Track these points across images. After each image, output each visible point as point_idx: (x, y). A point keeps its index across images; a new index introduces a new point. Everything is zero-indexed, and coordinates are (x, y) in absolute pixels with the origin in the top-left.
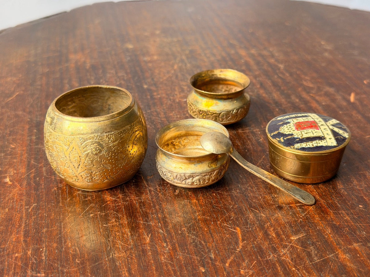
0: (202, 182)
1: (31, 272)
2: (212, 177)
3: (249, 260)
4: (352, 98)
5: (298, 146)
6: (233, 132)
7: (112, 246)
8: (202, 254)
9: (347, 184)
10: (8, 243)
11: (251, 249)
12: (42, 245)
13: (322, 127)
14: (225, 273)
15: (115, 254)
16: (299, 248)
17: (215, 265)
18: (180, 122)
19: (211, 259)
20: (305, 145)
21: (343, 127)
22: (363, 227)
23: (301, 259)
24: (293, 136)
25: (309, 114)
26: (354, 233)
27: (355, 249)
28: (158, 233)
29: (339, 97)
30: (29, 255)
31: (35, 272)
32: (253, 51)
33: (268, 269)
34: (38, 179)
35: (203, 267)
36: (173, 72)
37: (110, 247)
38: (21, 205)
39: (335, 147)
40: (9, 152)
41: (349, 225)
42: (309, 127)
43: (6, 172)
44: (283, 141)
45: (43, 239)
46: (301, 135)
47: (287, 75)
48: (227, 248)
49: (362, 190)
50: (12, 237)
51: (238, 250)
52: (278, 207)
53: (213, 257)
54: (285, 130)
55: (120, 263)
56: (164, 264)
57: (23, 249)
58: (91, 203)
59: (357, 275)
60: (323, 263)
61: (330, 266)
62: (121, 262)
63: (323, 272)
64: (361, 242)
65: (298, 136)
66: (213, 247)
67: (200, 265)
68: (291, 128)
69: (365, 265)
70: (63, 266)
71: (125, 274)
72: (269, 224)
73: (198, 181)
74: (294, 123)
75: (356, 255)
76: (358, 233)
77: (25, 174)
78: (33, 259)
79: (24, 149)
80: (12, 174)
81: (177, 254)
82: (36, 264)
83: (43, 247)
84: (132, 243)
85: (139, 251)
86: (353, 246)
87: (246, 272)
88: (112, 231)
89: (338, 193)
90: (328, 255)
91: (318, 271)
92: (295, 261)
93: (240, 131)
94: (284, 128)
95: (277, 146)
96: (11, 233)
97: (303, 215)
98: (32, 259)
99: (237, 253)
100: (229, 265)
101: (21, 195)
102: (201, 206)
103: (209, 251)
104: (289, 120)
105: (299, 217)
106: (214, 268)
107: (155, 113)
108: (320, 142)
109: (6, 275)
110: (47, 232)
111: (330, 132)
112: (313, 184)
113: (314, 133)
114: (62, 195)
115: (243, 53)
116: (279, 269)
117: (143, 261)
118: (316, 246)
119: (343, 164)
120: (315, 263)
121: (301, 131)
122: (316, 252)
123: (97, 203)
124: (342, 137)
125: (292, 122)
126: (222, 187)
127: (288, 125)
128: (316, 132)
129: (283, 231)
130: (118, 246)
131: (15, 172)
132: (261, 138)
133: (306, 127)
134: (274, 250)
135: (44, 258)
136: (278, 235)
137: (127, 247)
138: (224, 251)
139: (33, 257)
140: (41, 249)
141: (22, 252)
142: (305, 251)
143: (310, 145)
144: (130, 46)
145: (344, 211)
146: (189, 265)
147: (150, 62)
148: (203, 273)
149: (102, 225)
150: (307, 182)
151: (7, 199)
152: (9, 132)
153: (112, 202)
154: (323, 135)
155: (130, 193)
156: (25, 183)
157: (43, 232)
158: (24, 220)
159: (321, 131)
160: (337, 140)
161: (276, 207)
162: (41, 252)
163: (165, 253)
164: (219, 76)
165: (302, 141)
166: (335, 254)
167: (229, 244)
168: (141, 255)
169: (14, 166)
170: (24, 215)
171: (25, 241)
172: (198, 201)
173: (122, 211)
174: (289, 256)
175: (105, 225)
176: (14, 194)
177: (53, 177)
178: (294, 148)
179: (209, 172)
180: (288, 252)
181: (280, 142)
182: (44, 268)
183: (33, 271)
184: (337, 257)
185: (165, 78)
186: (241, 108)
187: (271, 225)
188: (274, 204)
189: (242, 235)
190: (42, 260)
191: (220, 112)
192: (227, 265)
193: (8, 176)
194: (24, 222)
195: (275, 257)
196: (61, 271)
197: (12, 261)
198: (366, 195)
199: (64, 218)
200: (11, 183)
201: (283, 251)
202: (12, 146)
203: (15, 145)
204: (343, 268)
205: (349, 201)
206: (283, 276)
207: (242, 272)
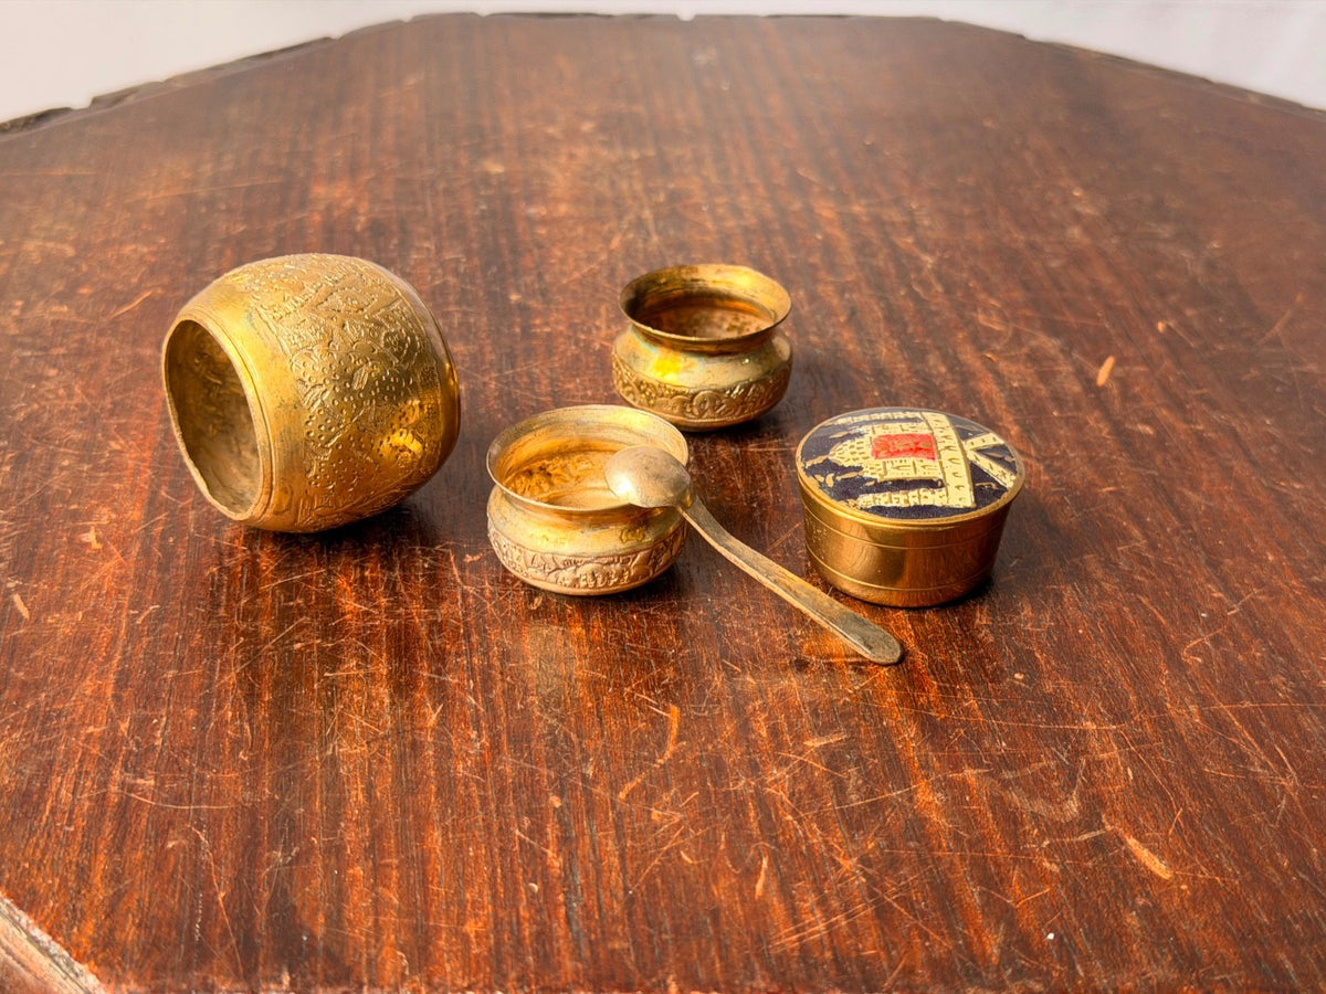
0: (600, 580)
1: (121, 773)
2: (628, 569)
3: (680, 789)
4: (1103, 375)
5: (867, 500)
6: (733, 449)
7: (336, 728)
8: (565, 765)
9: (1002, 615)
10: (74, 698)
11: (693, 763)
12: (158, 711)
13: (945, 454)
14: (610, 814)
15: (340, 746)
16: (820, 769)
17: (591, 794)
18: (566, 413)
19: (584, 778)
20: (887, 498)
21: (1008, 459)
22: (1006, 730)
23: (816, 796)
24: (860, 473)
25: (928, 415)
26: (977, 742)
27: (964, 781)
28: (463, 703)
29: (1065, 368)
30: (121, 732)
31: (131, 775)
32: (859, 207)
33: (723, 815)
34: (171, 540)
35: (557, 795)
36: (604, 257)
37: (333, 730)
38: (119, 606)
39: (967, 510)
40: (103, 461)
41: (969, 722)
42: (911, 450)
43: (89, 515)
44: (830, 483)
45: (163, 695)
47: (939, 288)
48: (632, 756)
49: (1038, 634)
50: (84, 684)
51: (660, 761)
52: (796, 661)
53: (591, 774)
54: (843, 454)
55: (349, 769)
56: (462, 781)
57: (110, 715)
58: (301, 615)
59: (948, 844)
60: (869, 810)
61: (885, 820)
62: (351, 767)
63: (862, 832)
64: (988, 766)
65: (874, 474)
66: (596, 750)
67: (553, 791)
68: (861, 451)
69: (977, 823)
70: (204, 765)
71: (357, 796)
72: (758, 703)
73: (589, 578)
74: (874, 437)
75: (963, 795)
76: (987, 744)
77: (139, 526)
78: (131, 742)
79: (145, 455)
80: (106, 523)
81: (501, 761)
82: (137, 755)
83: (162, 716)
84: (389, 725)
85: (404, 745)
86: (960, 775)
87: (665, 816)
88: (343, 690)
89: (971, 640)
90: (889, 791)
91: (850, 827)
92: (799, 800)
93: (752, 448)
94: (844, 448)
95: (813, 496)
96: (84, 676)
97: (857, 688)
98: (128, 742)
99: (655, 768)
100: (627, 795)
101: (122, 579)
102: (591, 643)
103: (585, 760)
104: (863, 429)
105: (845, 691)
106: (587, 802)
107: (525, 379)
108: (928, 493)
109: (58, 775)
110: (176, 678)
111: (963, 470)
112: (908, 609)
113: (918, 468)
114: (229, 588)
115: (826, 210)
116: (752, 814)
117: (409, 770)
118: (865, 768)
120: (848, 809)
121: (886, 460)
122: (860, 782)
123: (317, 617)
124: (994, 486)
125: (870, 433)
126: (661, 598)
127: (857, 440)
128: (924, 467)
129: (790, 725)
130: (351, 728)
131: (114, 516)
133: (901, 449)
134: (754, 768)
135: (158, 742)
136: (774, 732)
137: (375, 732)
138: (623, 761)
139: (133, 737)
140: (155, 721)
141: (107, 722)
142: (833, 776)
143: (900, 499)
144: (495, 168)
145: (971, 684)
146: (524, 789)
147: (544, 222)
148: (555, 809)
149: (321, 674)
150: (894, 603)
151: (84, 586)
152: (109, 406)
153: (358, 615)
154: (941, 477)
155: (411, 595)
156: (137, 550)
157: (165, 680)
158: (120, 643)
159: (938, 464)
160: (977, 492)
161: (790, 662)
162: (155, 728)
163: (468, 754)
164: (711, 286)
165: (880, 487)
166: (907, 791)
167: (642, 744)
168: (408, 755)
169: (114, 500)
170: (123, 631)
171: (117, 698)
172: (588, 631)
173: (380, 642)
174: (786, 786)
175: (331, 672)
176: (105, 577)
177: (213, 539)
178: (855, 505)
179: (619, 556)
180: (787, 776)
181: (822, 486)
182: (156, 768)
183: (126, 770)
184: (911, 799)
185: (576, 275)
186: (758, 382)
187: (763, 709)
188: (788, 654)
189: (680, 727)
190: (154, 747)
191: (696, 390)
192: (622, 795)
193: (93, 528)
194: (120, 649)
195: (750, 785)
196: (197, 777)
197: (77, 745)
198: (1042, 649)
199: (225, 649)
200: (99, 546)
201: (776, 773)
202: (114, 445)
203: (122, 442)
204: (918, 827)
205: (991, 662)
206: (756, 832)
207: (656, 814)
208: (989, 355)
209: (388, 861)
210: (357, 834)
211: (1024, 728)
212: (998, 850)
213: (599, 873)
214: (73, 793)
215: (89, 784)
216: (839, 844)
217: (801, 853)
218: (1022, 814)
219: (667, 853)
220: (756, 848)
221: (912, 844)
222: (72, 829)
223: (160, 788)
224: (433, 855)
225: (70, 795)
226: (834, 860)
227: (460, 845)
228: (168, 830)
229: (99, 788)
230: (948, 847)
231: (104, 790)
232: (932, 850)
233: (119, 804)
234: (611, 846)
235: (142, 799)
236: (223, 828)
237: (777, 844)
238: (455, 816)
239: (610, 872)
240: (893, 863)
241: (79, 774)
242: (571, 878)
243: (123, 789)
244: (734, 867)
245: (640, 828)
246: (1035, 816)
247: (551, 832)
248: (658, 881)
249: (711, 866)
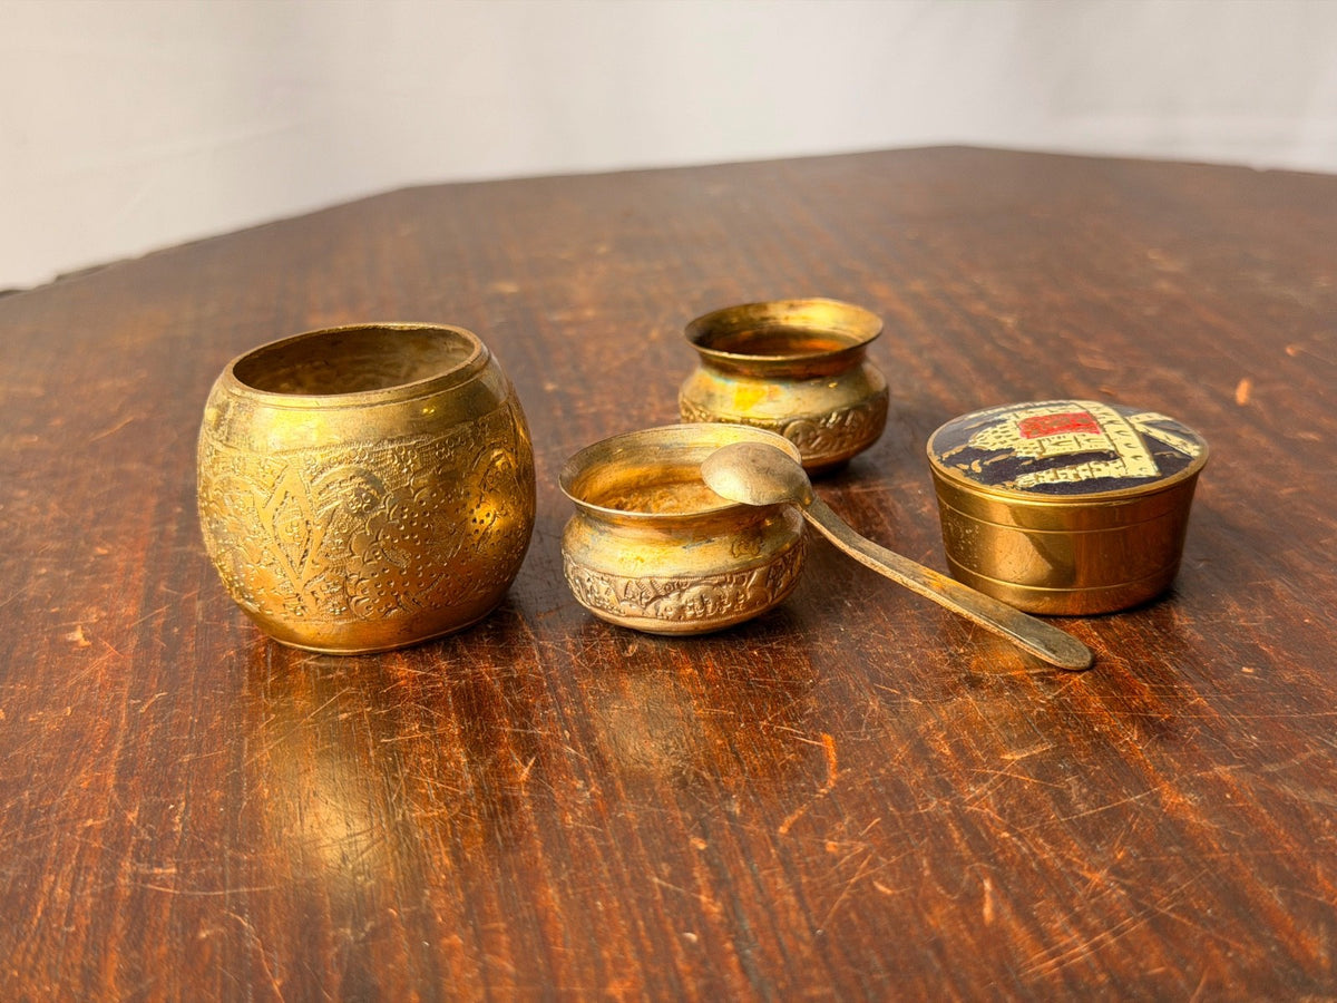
0: (710, 606)
1: (133, 864)
2: (744, 592)
3: (855, 817)
4: (1242, 393)
5: (1026, 479)
6: (833, 493)
7: (403, 793)
8: (701, 804)
9: (1205, 615)
10: (66, 793)
11: (866, 789)
12: (174, 796)
13: (1109, 428)
14: (773, 851)
15: (411, 811)
16: (1029, 782)
17: (742, 832)
19: (730, 816)
20: (1052, 475)
21: (1182, 431)
22: (1251, 723)
23: (1033, 809)
24: (1013, 454)
25: (1074, 401)
26: (1220, 739)
27: (1219, 779)
28: (559, 753)
29: (1197, 394)
30: (129, 821)
31: (146, 865)
32: (918, 286)
33: (919, 839)
34: (176, 630)
35: (700, 836)
36: (644, 346)
37: (399, 795)
38: (117, 698)
39: (1151, 479)
40: (89, 565)
41: (1202, 720)
42: (1068, 427)
43: (74, 616)
44: (978, 469)
45: (180, 780)
46: (1039, 450)
47: (1027, 341)
48: (785, 788)
49: (1256, 628)
50: (78, 778)
51: (822, 790)
52: (966, 678)
53: (738, 811)
54: (988, 440)
55: (426, 834)
56: (574, 832)
57: (113, 806)
58: (344, 686)
59: (1220, 845)
60: (1105, 818)
61: (1130, 826)
62: (429, 831)
63: (1103, 842)
64: (1242, 761)
65: (1028, 453)
66: (738, 786)
67: (693, 833)
68: (1007, 434)
69: (1249, 821)
70: (237, 847)
71: (441, 860)
72: (931, 722)
73: (697, 604)
74: (1019, 421)
75: (1220, 793)
76: (1232, 738)
77: (135, 620)
78: (142, 832)
79: (137, 556)
80: (95, 621)
81: (619, 808)
82: (151, 844)
83: (179, 802)
84: (470, 784)
85: (494, 803)
86: (1211, 773)
87: (844, 847)
88: (407, 754)
89: (1173, 639)
90: (1125, 797)
91: (1087, 839)
92: (1012, 815)
93: (855, 489)
94: (986, 435)
95: (959, 486)
96: (77, 769)
97: (1050, 697)
98: (138, 831)
99: (819, 799)
100: (790, 829)
101: (119, 671)
102: (708, 683)
103: (727, 797)
104: (1003, 417)
105: (1037, 702)
106: (740, 841)
108: (1101, 466)
109: (50, 873)
110: (194, 761)
111: (1136, 441)
112: (1088, 617)
113: (1082, 442)
114: (251, 668)
116: (956, 835)
117: (504, 828)
118: (1086, 776)
119: (1192, 560)
120: (1078, 819)
121: (1041, 438)
122: (1085, 790)
123: (363, 686)
124: (1177, 455)
125: (1013, 418)
126: (782, 632)
127: (999, 426)
128: (1088, 440)
129: (977, 740)
130: (423, 791)
131: (104, 614)
132: (925, 506)
133: (1055, 427)
134: (945, 788)
135: (178, 828)
136: (960, 749)
137: (453, 792)
138: (776, 795)
139: (144, 826)
140: (172, 806)
141: (110, 814)
142: (1047, 787)
143: (1068, 475)
144: (509, 288)
145: (1191, 682)
146: (655, 834)
147: (569, 324)
148: (700, 852)
149: (377, 741)
150: (1070, 611)
151: (71, 683)
152: (92, 517)
153: (414, 680)
154: (1112, 448)
155: (476, 656)
156: (135, 642)
157: (181, 765)
158: (121, 734)
159: (1105, 437)
160: (1159, 461)
161: (960, 680)
162: (173, 813)
163: (576, 805)
164: (783, 323)
165: (1041, 465)
166: (1148, 796)
167: (795, 776)
168: (499, 812)
169: (103, 600)
170: (123, 721)
171: (120, 788)
172: (701, 671)
173: (446, 702)
174: (991, 801)
175: (388, 738)
176: (97, 671)
177: (227, 625)
178: (1014, 487)
179: (732, 574)
180: (989, 793)
181: (968, 473)
182: (177, 854)
183: (139, 861)
184: (1156, 803)
186: (855, 408)
187: (939, 728)
188: (954, 672)
189: (838, 753)
190: (173, 833)
191: (785, 421)
192: (783, 830)
193: (80, 627)
194: (121, 739)
195: (944, 805)
196: (231, 859)
197: (74, 839)
198: (1267, 641)
199: (253, 727)
200: (87, 643)
201: (975, 790)
202: (100, 551)
203: (110, 547)
204: (1175, 828)
205: (1209, 660)
206: (967, 853)
207: (831, 846)
208: (1104, 390)
209: (495, 925)
210: (447, 900)
211: (1273, 720)
212: (1287, 846)
213: (773, 916)
214: (72, 892)
215: (91, 879)
216: (1079, 857)
217: (1032, 870)
218: (1304, 806)
219: (857, 885)
220: (971, 870)
221: (1173, 849)
222: (73, 929)
223: (184, 876)
224: (551, 915)
225: (67, 893)
226: (1077, 875)
227: (585, 901)
228: (198, 921)
229: (105, 882)
230: (1221, 847)
231: (112, 884)
232: (1201, 853)
233: (132, 898)
234: (781, 884)
235: (161, 889)
236: (271, 910)
237: (996, 863)
238: (572, 871)
239: (787, 911)
240: (1157, 872)
241: (77, 870)
242: (736, 923)
243: (136, 881)
244: (949, 892)
245: (814, 861)
246: (1320, 806)
247: (700, 876)
248: (853, 916)
249: (917, 895)
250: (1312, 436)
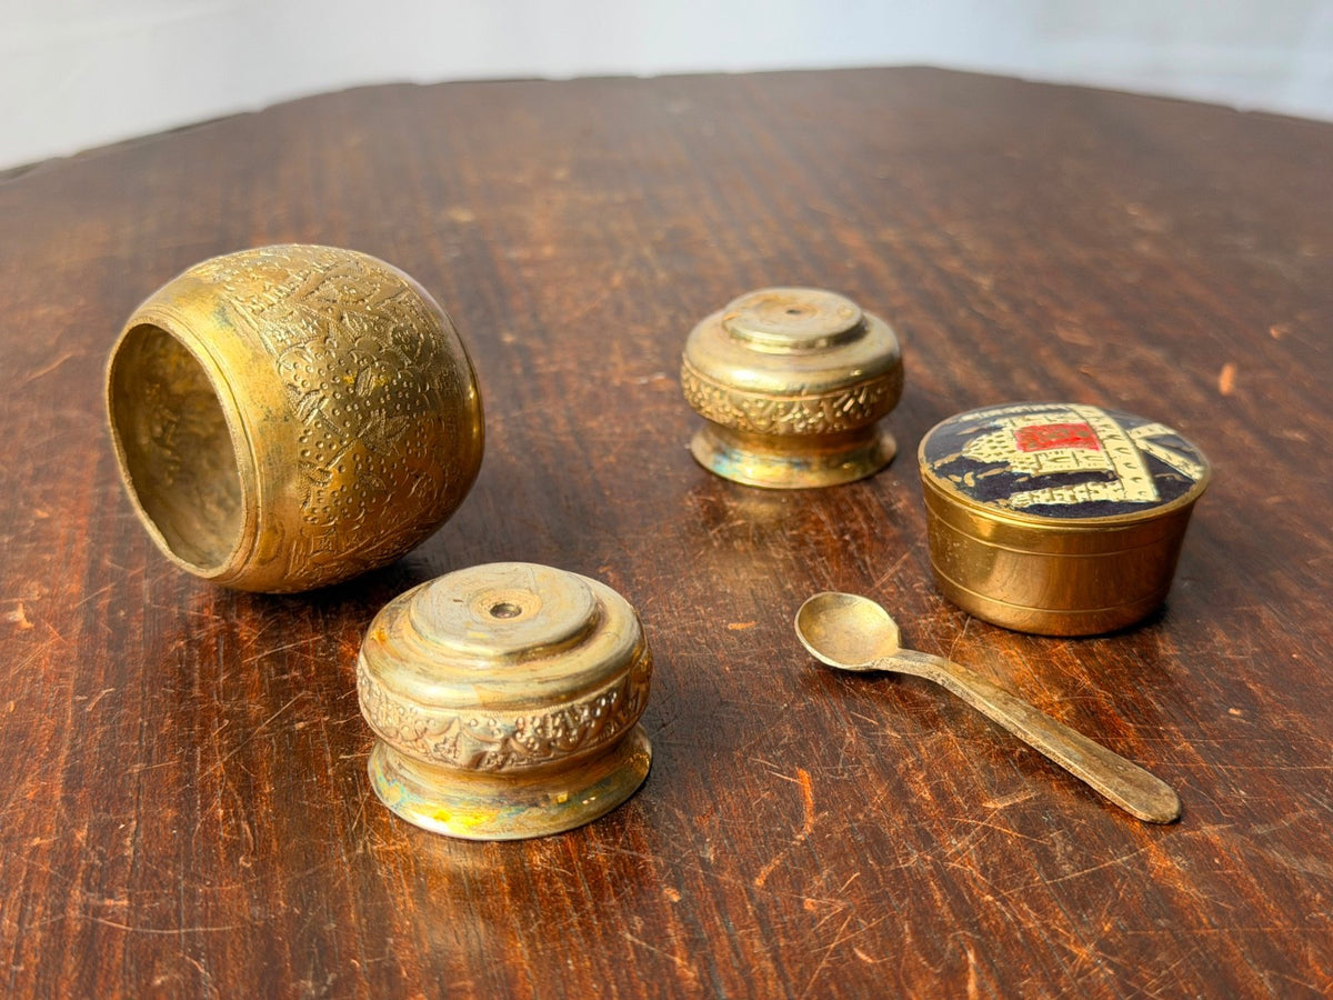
1: (82, 893)
3: (834, 870)
4: (1226, 381)
5: (1021, 498)
7: (364, 821)
8: (675, 849)
9: (1191, 644)
10: (11, 805)
11: (844, 837)
12: (125, 813)
13: (1109, 443)
14: (749, 907)
15: (373, 843)
16: (1012, 835)
17: (717, 882)
19: (703, 863)
20: (1047, 495)
21: (1185, 448)
22: (1240, 776)
23: (1016, 869)
24: (1007, 469)
26: (1208, 793)
27: (1207, 841)
29: (1179, 379)
30: (78, 842)
31: (97, 895)
32: (889, 235)
33: (900, 898)
34: (122, 613)
35: (673, 886)
36: (605, 295)
37: (360, 822)
38: (61, 693)
39: (1150, 505)
40: (29, 530)
41: (1188, 769)
42: (1066, 440)
43: (14, 591)
44: (971, 483)
45: (130, 794)
46: (1035, 466)
47: (1004, 307)
48: (760, 832)
49: (1243, 662)
50: (23, 787)
51: (799, 837)
52: (946, 709)
53: (712, 858)
54: (982, 450)
55: (389, 870)
56: (542, 876)
57: (59, 821)
58: (300, 689)
59: (1209, 920)
60: (1091, 883)
61: (1117, 892)
62: (392, 867)
63: (1090, 911)
64: (1231, 821)
65: (1025, 468)
66: (712, 827)
67: (666, 882)
68: (1003, 444)
69: (1239, 891)
70: (193, 877)
71: (404, 904)
72: (910, 760)
74: (1016, 429)
75: (1209, 858)
76: (1220, 793)
77: (80, 599)
78: (92, 854)
79: (80, 522)
80: (37, 598)
81: (589, 848)
82: (101, 870)
83: (130, 820)
86: (1198, 832)
87: (822, 906)
89: (1158, 671)
90: (1112, 858)
91: (1073, 906)
92: (995, 876)
94: (981, 443)
95: (949, 499)
96: (22, 776)
98: (87, 854)
99: (795, 846)
100: (766, 882)
101: (63, 660)
103: (700, 840)
104: (999, 422)
106: (713, 892)
107: (538, 420)
108: (1099, 487)
110: (144, 773)
111: (1136, 460)
112: (1072, 639)
113: (1080, 459)
114: (202, 664)
115: (852, 239)
116: (938, 896)
118: (1072, 831)
119: (1181, 584)
120: (1062, 882)
121: (1037, 452)
122: (1070, 848)
123: (321, 690)
124: (1177, 477)
125: (1010, 426)
127: (995, 434)
128: (1087, 457)
129: (959, 784)
130: (385, 819)
131: (46, 591)
132: (900, 500)
133: (1053, 440)
134: (925, 840)
135: (129, 852)
136: (940, 794)
138: (751, 840)
139: (93, 848)
140: (122, 826)
141: (57, 832)
142: (1032, 843)
143: (1064, 496)
144: (463, 216)
145: (1177, 724)
146: (627, 881)
147: (528, 264)
148: (674, 904)
149: (335, 755)
151: (13, 672)
152: (31, 472)
154: (1111, 468)
156: (79, 627)
157: (130, 775)
158: (67, 737)
159: (1105, 456)
160: (1160, 484)
161: (938, 711)
162: (122, 835)
165: (1036, 483)
166: (1135, 857)
167: (771, 817)
169: (45, 573)
170: (69, 721)
171: (68, 801)
174: (974, 858)
175: (346, 754)
176: (40, 659)
177: (175, 610)
178: (1008, 506)
180: (972, 847)
181: (961, 486)
182: (129, 884)
183: (89, 890)
184: (1143, 866)
185: (577, 314)
187: (919, 766)
188: (933, 702)
189: (816, 794)
190: (124, 858)
192: (759, 882)
193: (21, 605)
194: (67, 742)
195: (926, 860)
196: (185, 892)
197: (21, 861)
198: (1255, 679)
199: (205, 734)
200: (29, 625)
201: (957, 844)
202: (41, 514)
203: (51, 510)
204: (1162, 898)
205: (1195, 696)
206: (950, 919)
207: (809, 904)
208: (1084, 370)
209: (461, 984)
210: (412, 951)
211: (1262, 772)
212: (1278, 923)
213: (750, 982)
214: (20, 923)
215: (39, 909)
216: (1065, 927)
217: (1017, 942)
218: (1294, 876)
219: (836, 951)
220: (954, 938)
221: (1162, 922)
222: (22, 968)
223: (136, 910)
224: (520, 973)
225: (15, 925)
226: (1064, 949)
227: (554, 957)
228: (153, 963)
229: (54, 914)
230: (1210, 922)
231: (60, 917)
232: (1189, 928)
233: (83, 933)
234: (758, 946)
235: (115, 925)
236: (229, 955)
237: (980, 931)
238: (541, 922)
239: (765, 980)
240: (1145, 949)
241: (25, 898)
242: (713, 992)
243: (87, 914)
244: (932, 964)
245: (792, 921)
246: (1312, 877)
247: (675, 934)
248: (833, 987)
249: (899, 966)
250: (1298, 436)
